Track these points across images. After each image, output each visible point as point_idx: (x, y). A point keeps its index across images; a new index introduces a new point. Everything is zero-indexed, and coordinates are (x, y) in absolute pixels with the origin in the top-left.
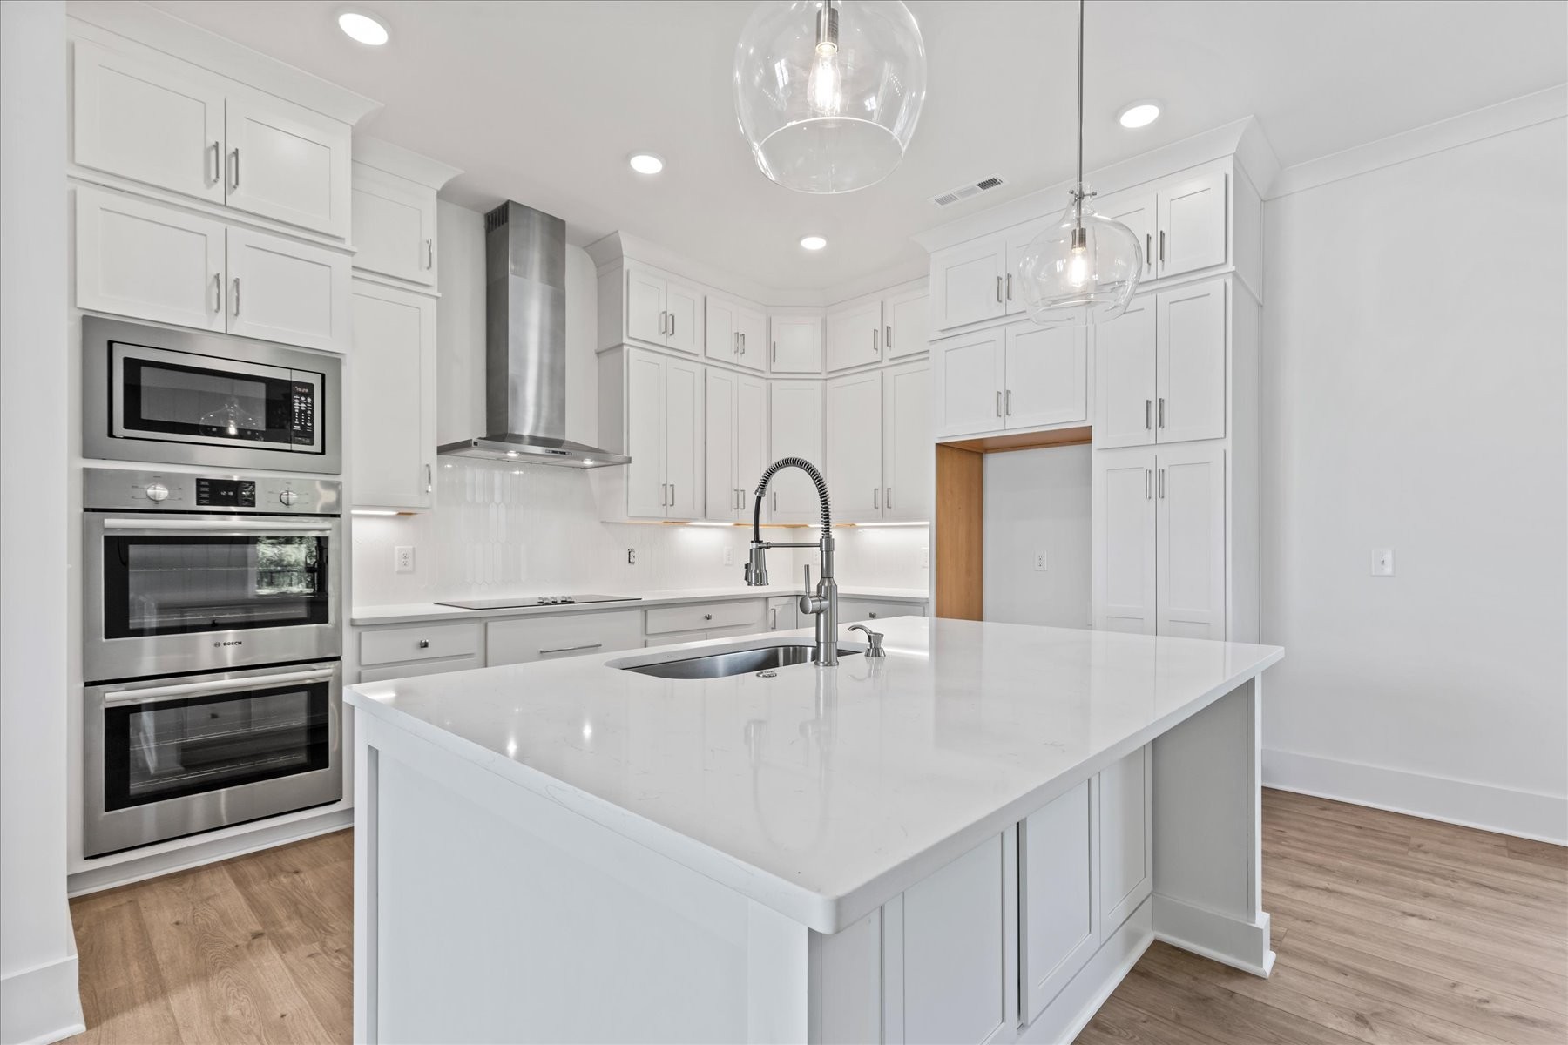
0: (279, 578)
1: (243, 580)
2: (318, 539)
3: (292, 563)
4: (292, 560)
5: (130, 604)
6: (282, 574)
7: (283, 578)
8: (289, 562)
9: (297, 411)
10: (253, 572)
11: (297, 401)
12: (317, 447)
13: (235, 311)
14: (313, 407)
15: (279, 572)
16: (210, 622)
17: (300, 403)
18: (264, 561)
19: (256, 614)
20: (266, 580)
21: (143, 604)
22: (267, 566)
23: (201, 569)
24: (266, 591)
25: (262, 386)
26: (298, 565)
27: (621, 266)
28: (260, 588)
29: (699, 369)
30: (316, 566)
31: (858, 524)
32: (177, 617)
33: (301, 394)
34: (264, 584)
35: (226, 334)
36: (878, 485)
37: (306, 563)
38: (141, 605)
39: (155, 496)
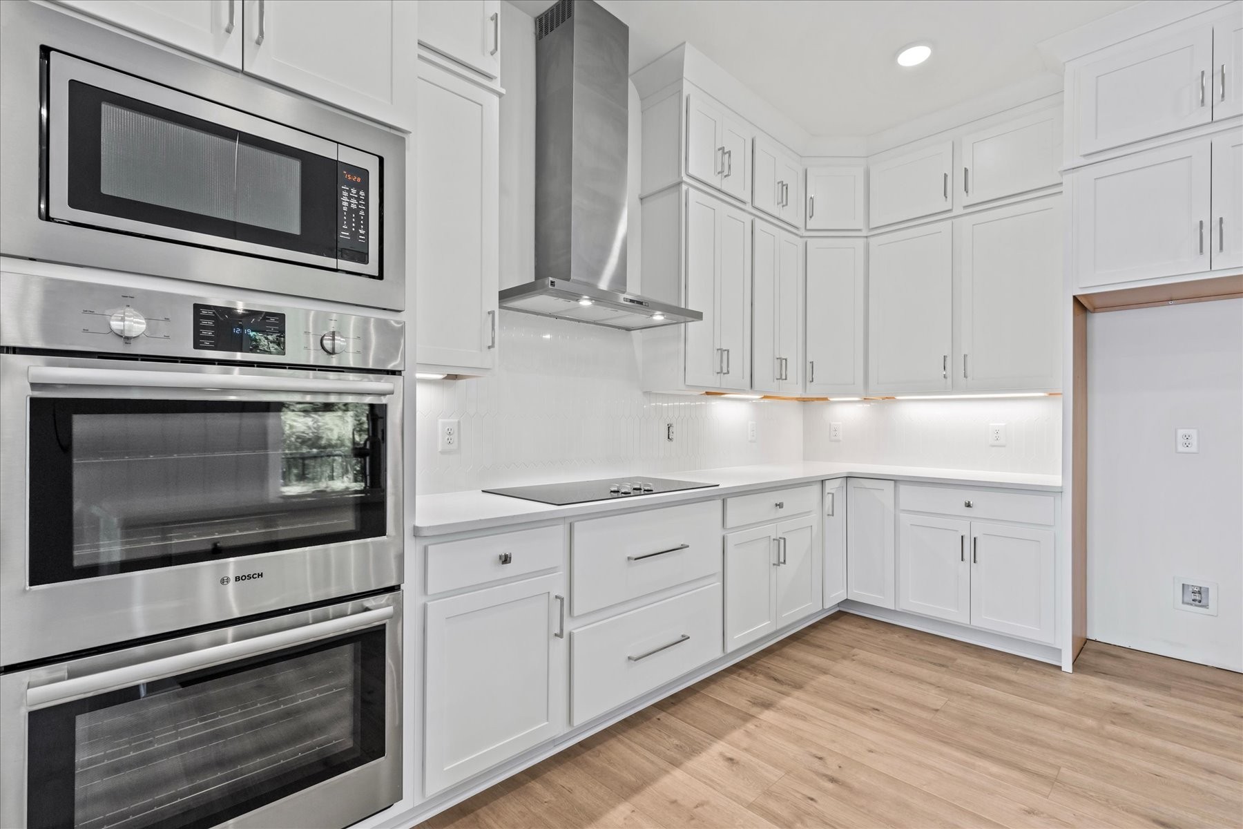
0: (315, 468)
1: (260, 472)
2: (372, 406)
3: (334, 442)
4: (334, 436)
5: (75, 522)
6: (319, 460)
7: (320, 466)
8: (329, 440)
9: (345, 209)
10: (276, 457)
11: (345, 194)
12: (372, 268)
13: (256, 34)
14: (367, 205)
15: (315, 457)
16: (209, 547)
17: (350, 197)
18: (293, 439)
19: (281, 528)
20: (295, 471)
21: (98, 519)
22: (296, 448)
23: (195, 455)
24: (295, 489)
25: (296, 165)
26: (343, 445)
27: (680, 92)
28: (286, 485)
29: (748, 219)
30: (368, 447)
31: (898, 398)
32: (156, 540)
33: (352, 184)
34: (293, 478)
35: (242, 72)
36: (947, 352)
37: (354, 442)
38: (95, 522)
39: (122, 331)
